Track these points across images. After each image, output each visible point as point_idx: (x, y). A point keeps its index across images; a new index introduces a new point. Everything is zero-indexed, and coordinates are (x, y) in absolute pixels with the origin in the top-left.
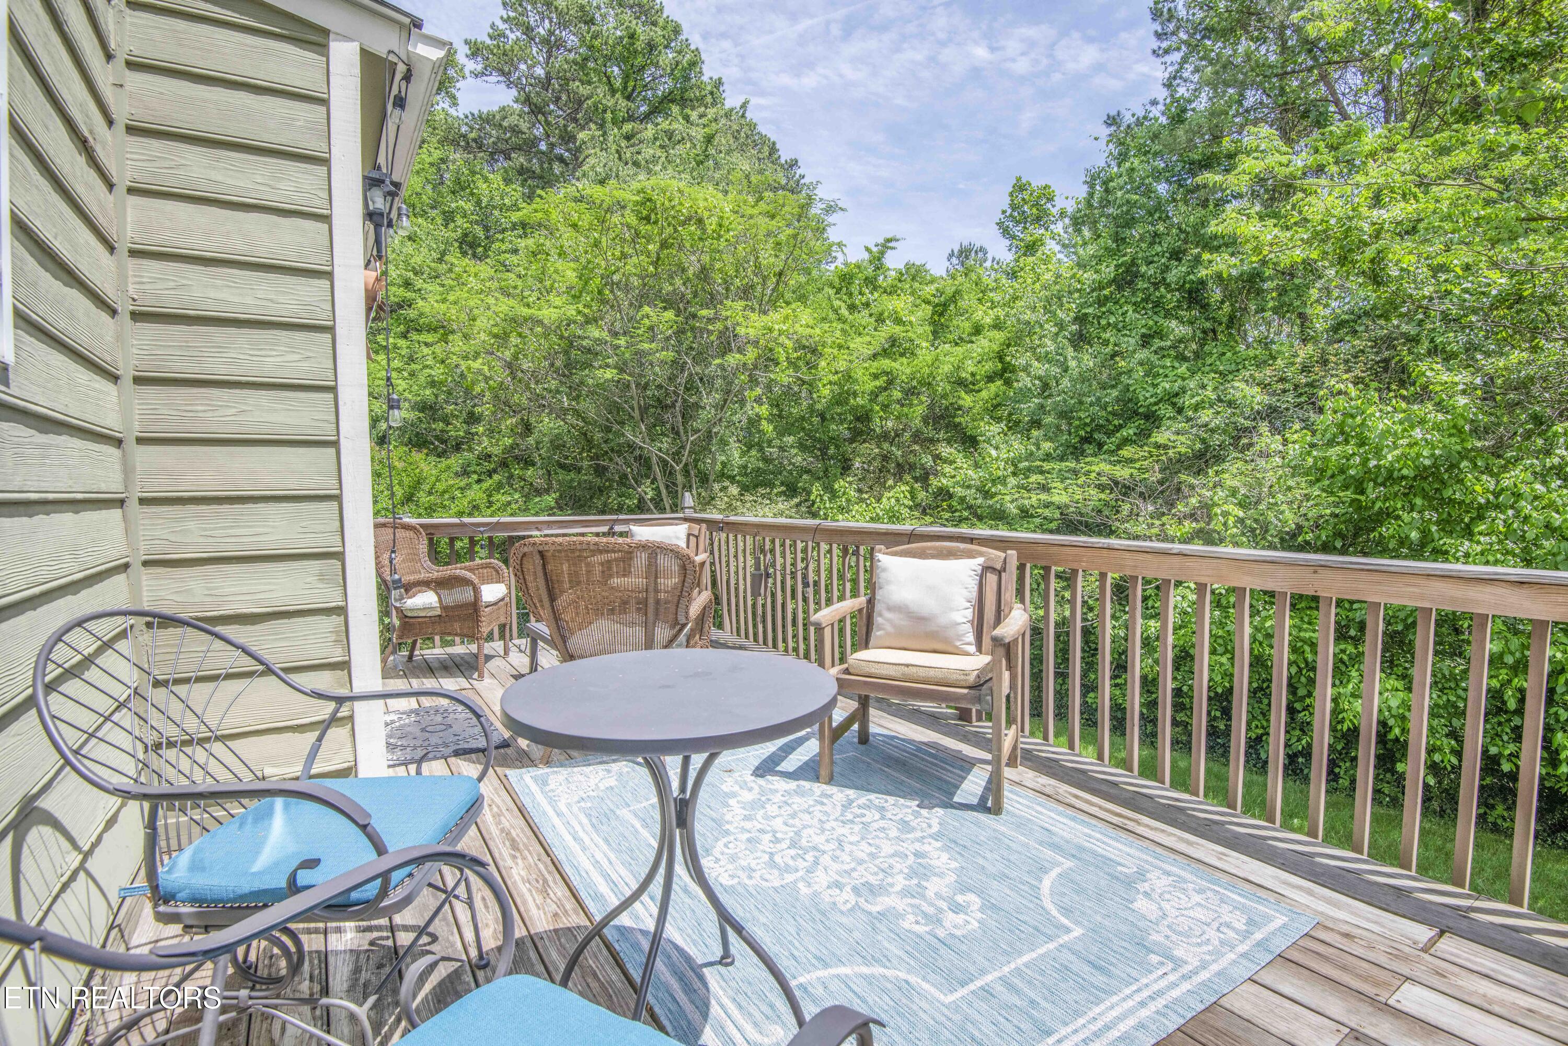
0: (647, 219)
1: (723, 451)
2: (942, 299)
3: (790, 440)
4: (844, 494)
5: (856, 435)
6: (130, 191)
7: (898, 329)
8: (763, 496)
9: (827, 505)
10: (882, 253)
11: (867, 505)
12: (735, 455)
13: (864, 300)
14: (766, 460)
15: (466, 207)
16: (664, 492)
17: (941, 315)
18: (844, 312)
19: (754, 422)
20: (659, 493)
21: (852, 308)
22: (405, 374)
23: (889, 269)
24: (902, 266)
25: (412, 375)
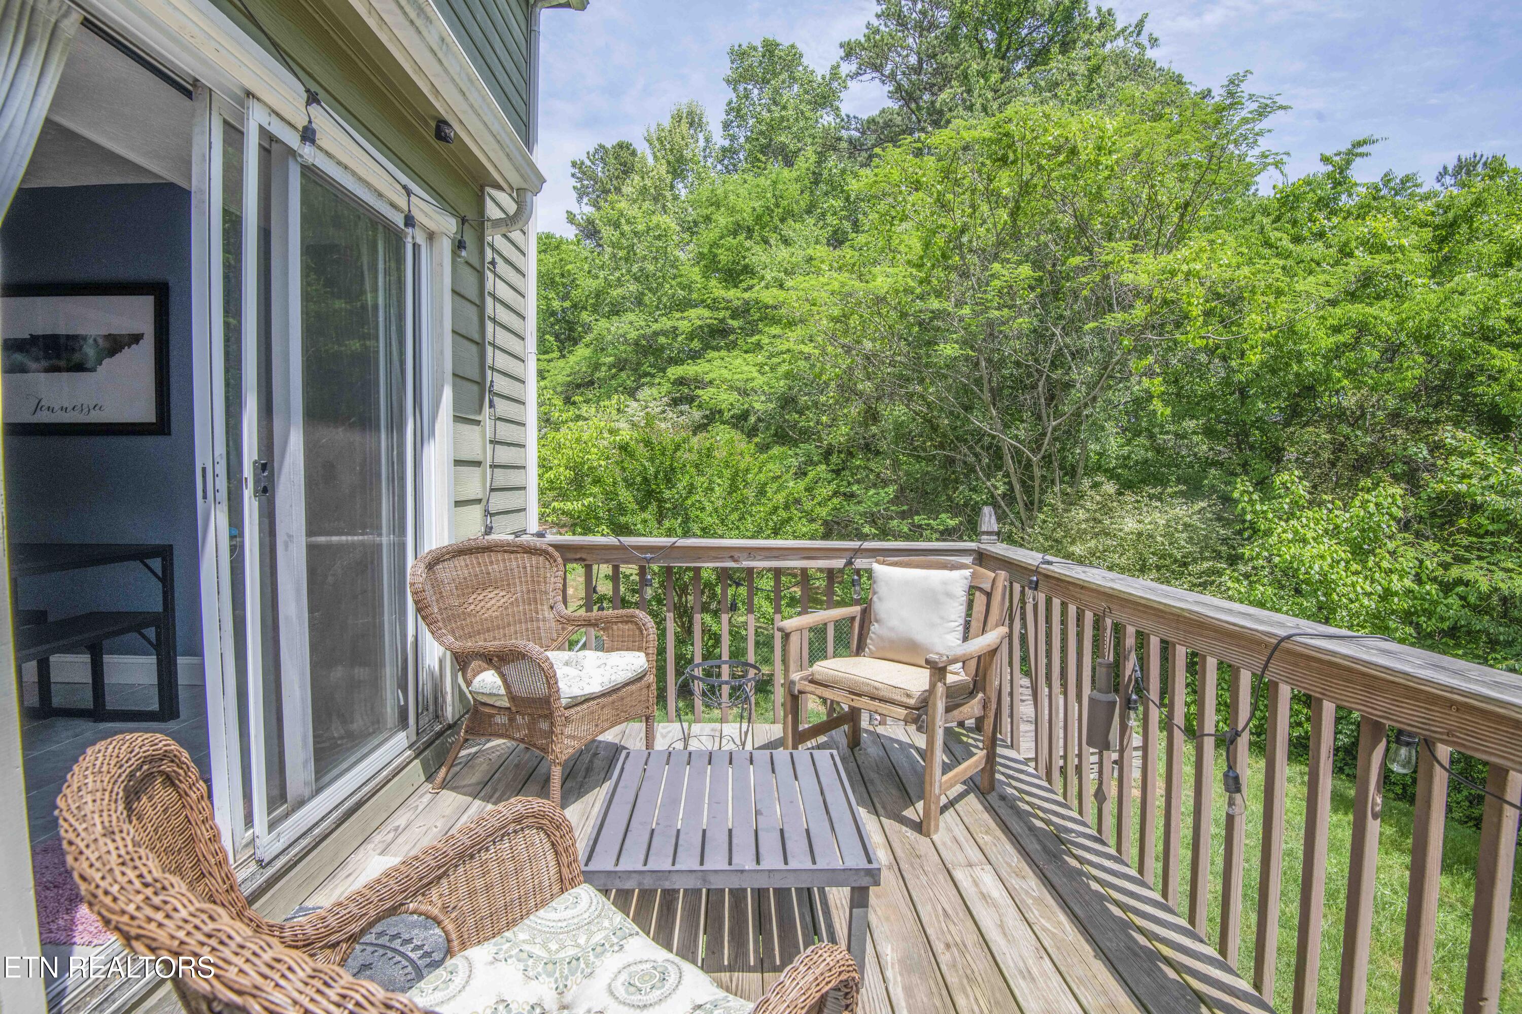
0: (1005, 159)
1: (1097, 439)
2: (1447, 218)
3: (1190, 424)
4: (1287, 491)
5: (1294, 414)
7: (1376, 261)
8: (1151, 497)
10: (1348, 163)
12: (1114, 444)
13: (1316, 227)
14: (1159, 450)
15: (837, 205)
16: (1017, 487)
17: (1447, 238)
18: (1286, 243)
19: (1141, 403)
20: (1012, 489)
21: (1297, 240)
22: (767, 368)
23: (1356, 184)
24: (1376, 179)
25: (773, 369)
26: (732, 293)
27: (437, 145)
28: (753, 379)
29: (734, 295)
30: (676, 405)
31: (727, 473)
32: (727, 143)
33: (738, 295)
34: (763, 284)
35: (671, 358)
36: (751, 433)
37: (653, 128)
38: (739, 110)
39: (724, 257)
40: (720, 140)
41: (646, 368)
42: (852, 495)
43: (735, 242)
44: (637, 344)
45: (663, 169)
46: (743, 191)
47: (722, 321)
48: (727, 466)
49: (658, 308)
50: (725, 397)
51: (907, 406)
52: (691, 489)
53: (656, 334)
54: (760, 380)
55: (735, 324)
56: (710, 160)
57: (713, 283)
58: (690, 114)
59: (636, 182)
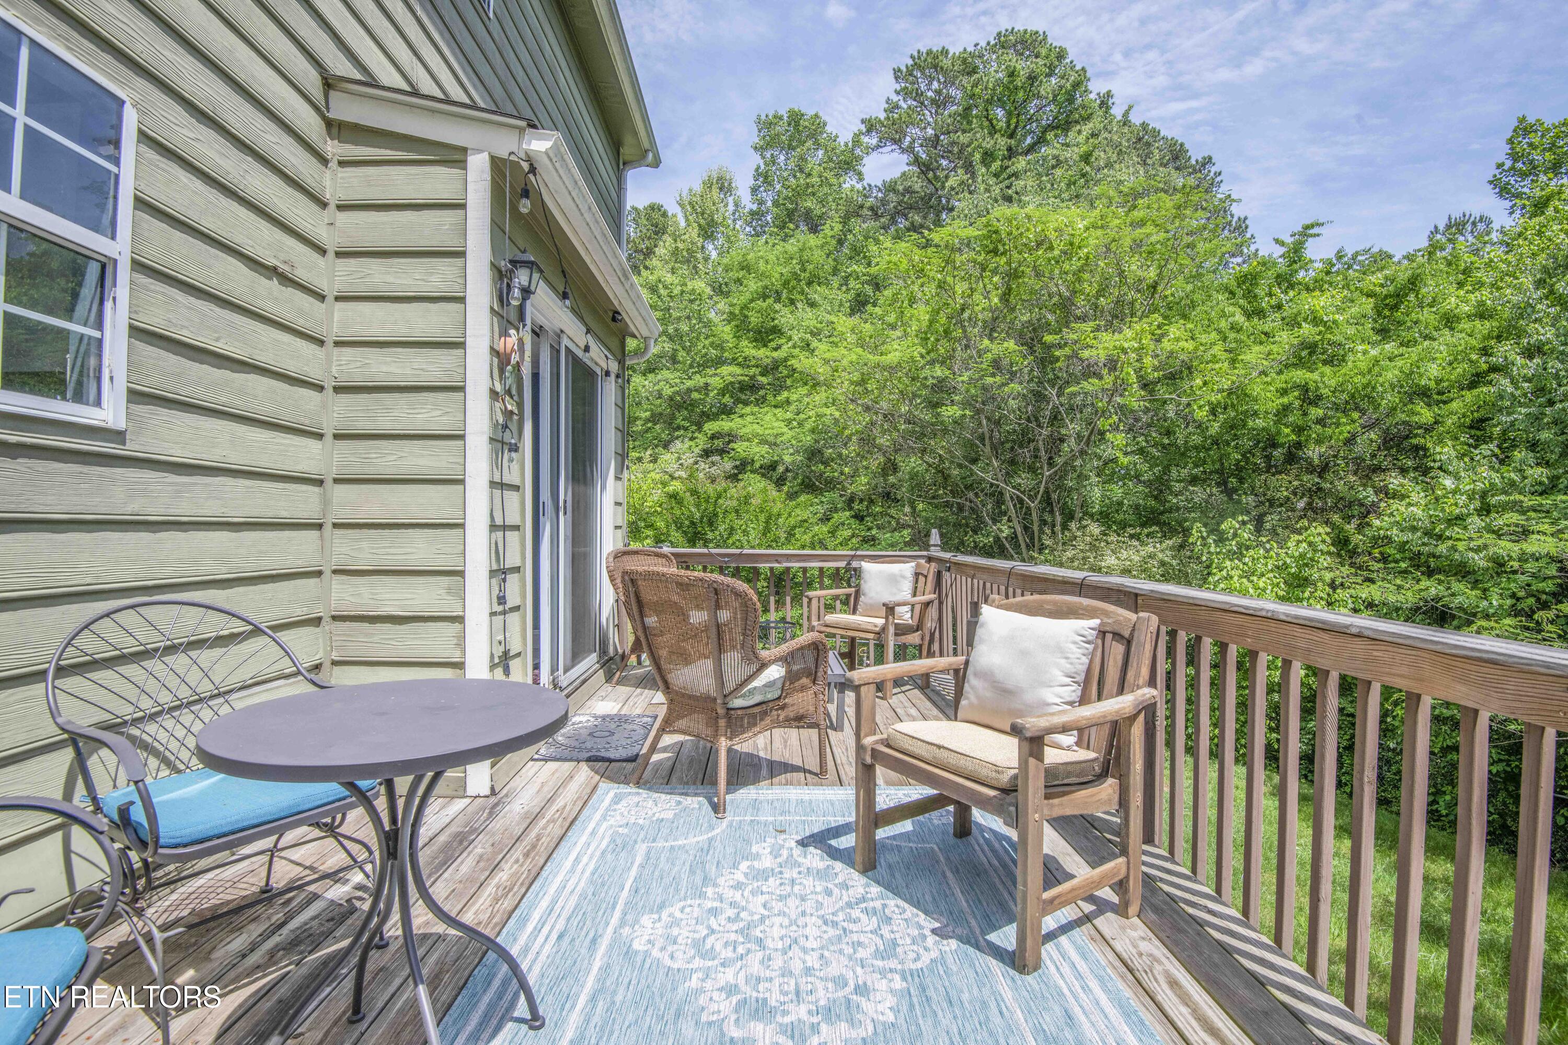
0: (995, 252)
2: (1391, 288)
4: (1235, 535)
6: (337, 299)
8: (1132, 537)
9: (1212, 549)
10: (1301, 244)
11: (1267, 551)
13: (1273, 302)
15: (858, 270)
16: (1019, 530)
17: (1395, 307)
20: (1015, 532)
22: (795, 423)
23: (1311, 261)
24: (1331, 255)
25: (800, 424)
26: (762, 352)
27: (613, 324)
28: (783, 434)
29: (763, 353)
30: (708, 457)
31: (762, 518)
32: (755, 207)
33: (768, 354)
34: (790, 344)
35: (703, 412)
36: (780, 482)
37: (685, 194)
38: (766, 177)
39: (754, 319)
40: (749, 204)
41: (679, 421)
42: (874, 539)
43: (764, 305)
44: (671, 399)
45: (694, 232)
46: (772, 258)
47: (752, 378)
48: (762, 512)
49: (691, 366)
50: (757, 450)
51: (921, 458)
52: (732, 531)
53: (689, 390)
54: (789, 434)
55: (764, 380)
56: (739, 223)
57: (745, 343)
58: (720, 179)
59: (667, 244)
